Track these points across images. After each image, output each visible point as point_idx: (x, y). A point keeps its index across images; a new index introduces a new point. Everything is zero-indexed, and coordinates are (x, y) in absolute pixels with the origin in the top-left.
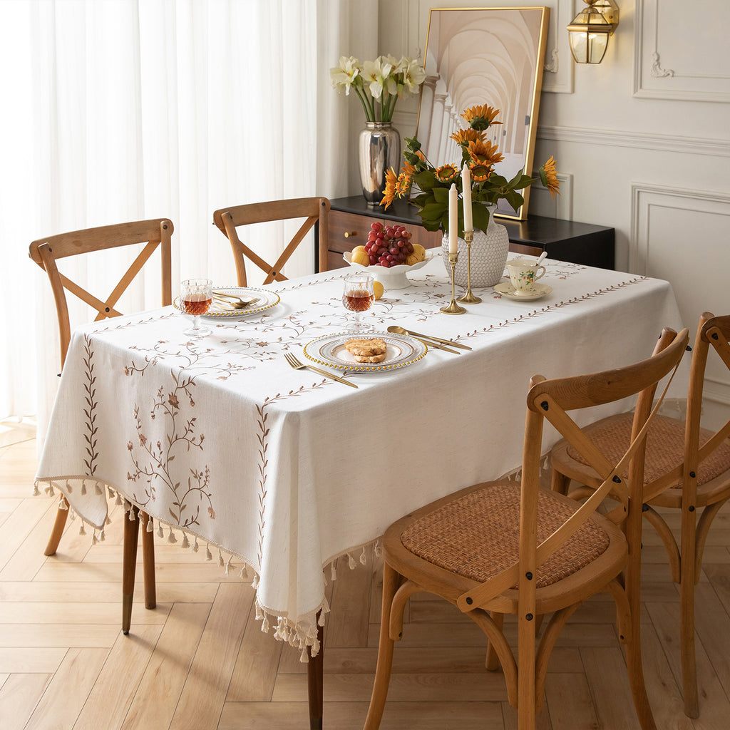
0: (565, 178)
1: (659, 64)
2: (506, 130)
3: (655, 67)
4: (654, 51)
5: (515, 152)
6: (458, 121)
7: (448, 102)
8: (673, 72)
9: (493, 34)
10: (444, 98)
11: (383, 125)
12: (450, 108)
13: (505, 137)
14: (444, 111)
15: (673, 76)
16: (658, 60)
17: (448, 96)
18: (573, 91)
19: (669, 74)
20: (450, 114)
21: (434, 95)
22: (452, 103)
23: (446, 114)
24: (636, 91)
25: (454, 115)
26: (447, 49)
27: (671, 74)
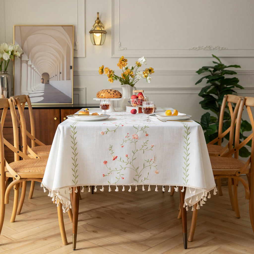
0: (83, 89)
1: (121, 46)
2: (61, 72)
3: (119, 47)
4: (119, 41)
5: (67, 80)
6: (36, 70)
7: (30, 63)
8: (126, 48)
9: (50, 36)
10: (27, 62)
11: (4, 72)
12: (31, 66)
13: (61, 75)
14: (27, 67)
15: (126, 50)
16: (120, 44)
17: (29, 60)
18: (86, 57)
19: (124, 49)
20: (31, 68)
21: (21, 60)
22: (32, 63)
23: (29, 68)
24: (112, 55)
25: (33, 68)
26: (26, 42)
27: (126, 49)
